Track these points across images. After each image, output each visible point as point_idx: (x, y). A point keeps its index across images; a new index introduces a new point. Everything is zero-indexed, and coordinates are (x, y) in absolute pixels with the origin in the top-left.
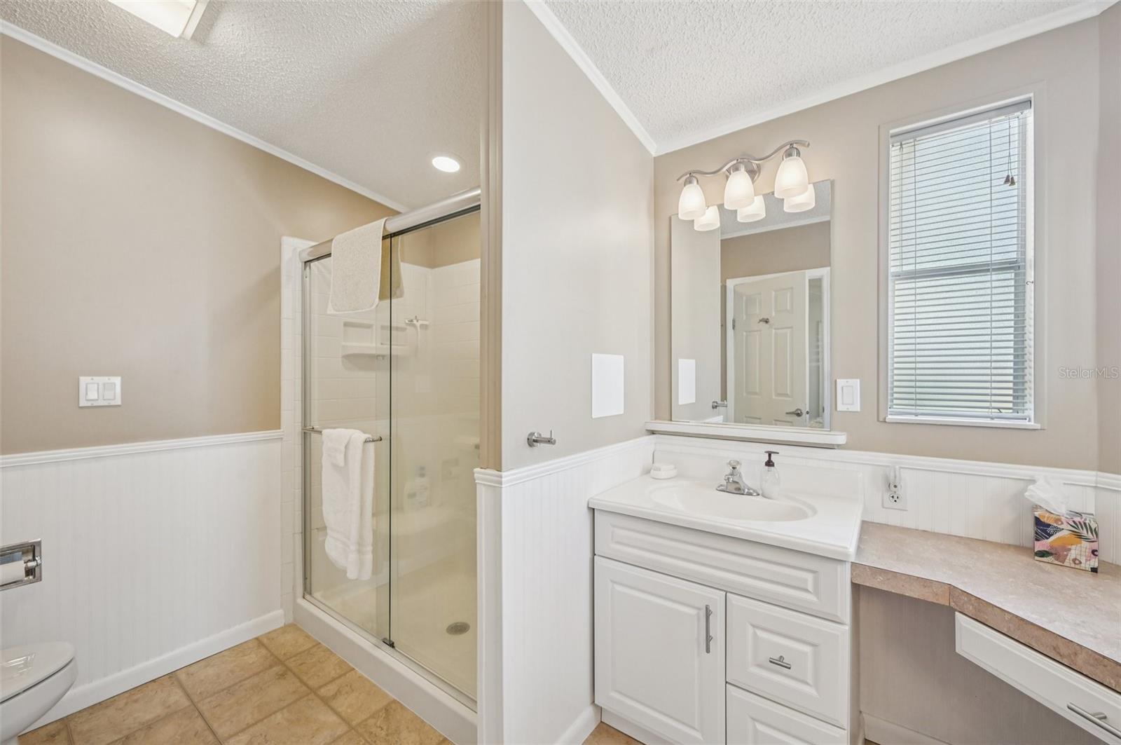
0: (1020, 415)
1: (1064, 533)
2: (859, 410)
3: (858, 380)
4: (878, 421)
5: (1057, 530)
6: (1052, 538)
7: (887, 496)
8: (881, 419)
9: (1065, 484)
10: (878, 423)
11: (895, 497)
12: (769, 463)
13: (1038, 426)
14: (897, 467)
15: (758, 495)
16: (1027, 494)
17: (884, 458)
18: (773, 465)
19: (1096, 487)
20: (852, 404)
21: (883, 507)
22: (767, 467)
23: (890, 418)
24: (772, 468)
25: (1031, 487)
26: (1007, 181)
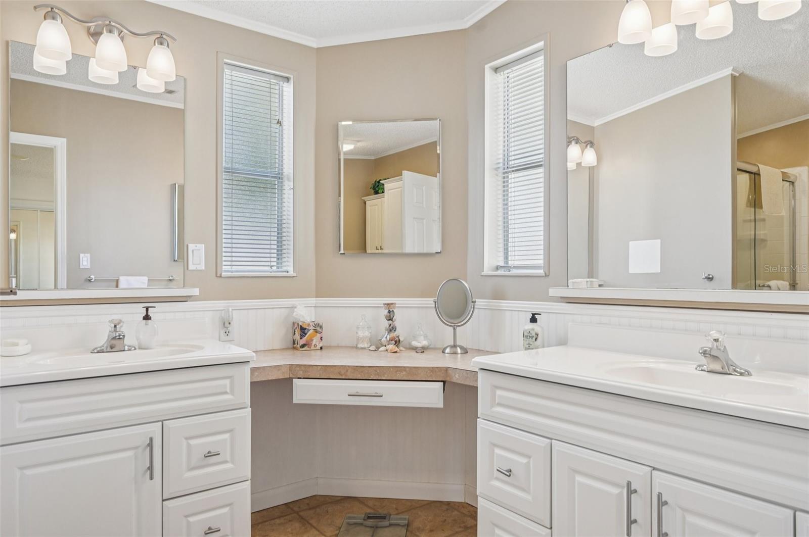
0: (280, 270)
1: (311, 331)
2: (204, 269)
3: (203, 245)
4: (217, 276)
5: (309, 330)
6: (307, 335)
7: (222, 332)
8: (218, 275)
9: (305, 307)
10: (216, 278)
11: (227, 332)
12: (147, 317)
13: (295, 275)
14: (230, 309)
15: (135, 349)
16: (294, 314)
17: (221, 304)
18: (150, 319)
19: (315, 307)
20: (200, 264)
21: (220, 340)
22: (144, 321)
23: (224, 274)
24: (150, 321)
25: (295, 310)
26: (278, 123)
